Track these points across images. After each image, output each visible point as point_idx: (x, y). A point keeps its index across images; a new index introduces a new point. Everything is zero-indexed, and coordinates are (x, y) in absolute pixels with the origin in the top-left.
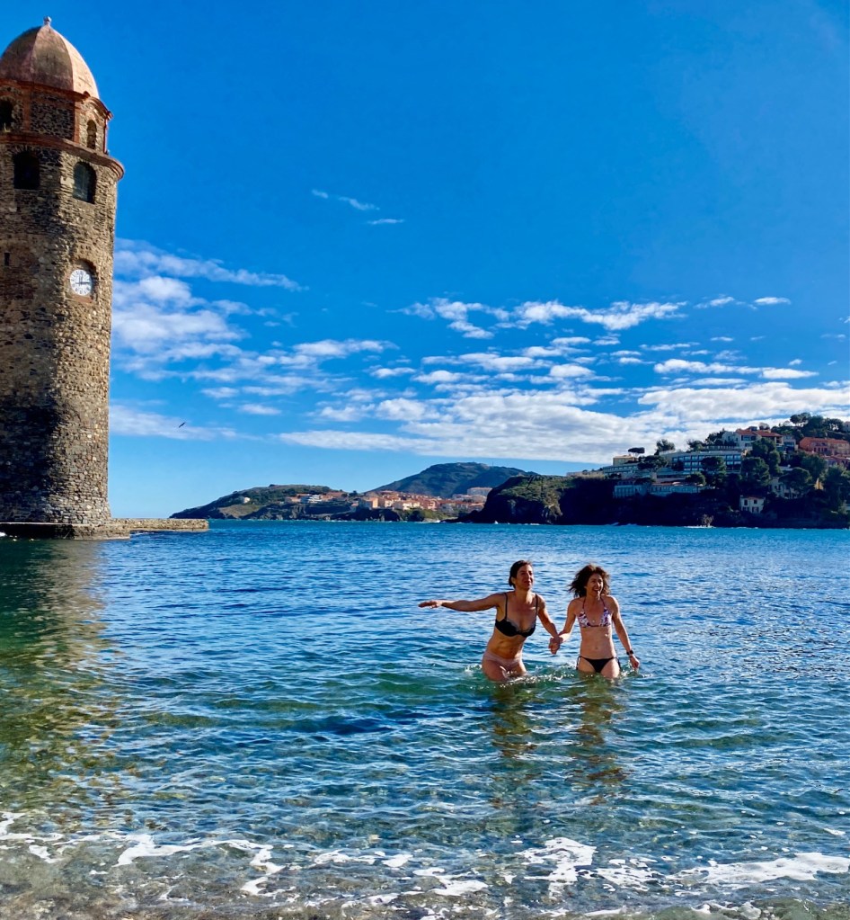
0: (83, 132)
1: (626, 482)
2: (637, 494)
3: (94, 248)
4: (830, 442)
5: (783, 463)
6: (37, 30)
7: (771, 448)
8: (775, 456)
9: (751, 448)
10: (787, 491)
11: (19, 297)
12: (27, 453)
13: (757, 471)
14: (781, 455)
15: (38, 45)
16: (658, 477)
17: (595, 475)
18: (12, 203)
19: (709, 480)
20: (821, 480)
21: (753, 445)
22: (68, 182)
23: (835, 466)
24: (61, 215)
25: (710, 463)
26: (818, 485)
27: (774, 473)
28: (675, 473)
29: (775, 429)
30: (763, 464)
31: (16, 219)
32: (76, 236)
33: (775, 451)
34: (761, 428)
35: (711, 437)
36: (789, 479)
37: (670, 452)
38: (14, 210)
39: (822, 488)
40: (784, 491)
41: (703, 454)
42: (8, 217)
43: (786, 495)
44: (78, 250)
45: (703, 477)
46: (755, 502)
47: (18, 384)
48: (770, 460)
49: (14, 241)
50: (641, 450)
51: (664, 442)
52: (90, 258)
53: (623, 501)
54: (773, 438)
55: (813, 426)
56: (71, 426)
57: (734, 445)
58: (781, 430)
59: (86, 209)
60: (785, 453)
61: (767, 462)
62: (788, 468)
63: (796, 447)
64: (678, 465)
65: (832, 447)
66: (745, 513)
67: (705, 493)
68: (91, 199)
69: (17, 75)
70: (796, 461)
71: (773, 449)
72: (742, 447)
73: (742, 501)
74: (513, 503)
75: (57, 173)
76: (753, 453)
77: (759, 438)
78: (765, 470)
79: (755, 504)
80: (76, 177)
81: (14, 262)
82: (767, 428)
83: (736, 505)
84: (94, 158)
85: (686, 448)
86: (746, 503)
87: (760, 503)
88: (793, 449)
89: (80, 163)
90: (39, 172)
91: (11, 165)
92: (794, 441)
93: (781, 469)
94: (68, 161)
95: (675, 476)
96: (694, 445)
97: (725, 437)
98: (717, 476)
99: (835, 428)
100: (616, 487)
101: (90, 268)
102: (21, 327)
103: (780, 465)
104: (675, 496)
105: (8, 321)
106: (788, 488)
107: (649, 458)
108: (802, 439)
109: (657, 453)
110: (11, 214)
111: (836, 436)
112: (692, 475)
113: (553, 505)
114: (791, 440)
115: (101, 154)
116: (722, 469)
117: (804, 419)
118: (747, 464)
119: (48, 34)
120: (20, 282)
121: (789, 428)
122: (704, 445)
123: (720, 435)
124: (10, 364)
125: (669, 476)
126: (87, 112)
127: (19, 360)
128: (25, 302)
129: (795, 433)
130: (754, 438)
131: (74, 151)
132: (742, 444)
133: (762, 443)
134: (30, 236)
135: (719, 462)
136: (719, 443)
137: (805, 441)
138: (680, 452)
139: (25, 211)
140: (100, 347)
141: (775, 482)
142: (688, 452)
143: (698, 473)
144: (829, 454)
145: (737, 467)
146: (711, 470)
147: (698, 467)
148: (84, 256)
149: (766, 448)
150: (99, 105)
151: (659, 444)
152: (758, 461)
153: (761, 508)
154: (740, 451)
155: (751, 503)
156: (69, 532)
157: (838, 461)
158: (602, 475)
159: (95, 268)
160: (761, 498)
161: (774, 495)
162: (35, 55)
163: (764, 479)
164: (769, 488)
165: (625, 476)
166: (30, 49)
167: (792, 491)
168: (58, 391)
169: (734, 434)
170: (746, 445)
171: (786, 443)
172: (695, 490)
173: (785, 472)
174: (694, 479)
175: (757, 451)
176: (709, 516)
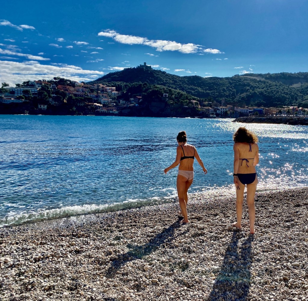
4: (68, 87)
5: (53, 93)
7: (48, 88)
8: (50, 91)
9: (40, 88)
10: (55, 103)
13: (44, 96)
14: (52, 90)
16: (5, 96)
19: (26, 98)
20: (66, 99)
21: (41, 86)
23: (71, 95)
25: (26, 92)
26: (65, 101)
27: (50, 97)
29: (48, 82)
30: (46, 93)
33: (50, 89)
34: (43, 81)
35: (24, 83)
36: (54, 99)
37: (7, 87)
39: (66, 102)
40: (54, 103)
41: (22, 89)
43: (54, 104)
45: (24, 97)
46: (44, 106)
48: (48, 92)
51: (5, 83)
54: (48, 84)
55: (62, 82)
57: (34, 86)
58: (51, 82)
60: (53, 90)
61: (47, 93)
62: (54, 95)
63: (56, 88)
64: (12, 92)
65: (68, 89)
66: (41, 109)
67: (24, 102)
70: (57, 92)
71: (49, 88)
72: (37, 87)
73: (39, 106)
77: (43, 84)
78: (47, 95)
82: (46, 81)
83: (37, 107)
85: (15, 86)
86: (40, 106)
87: (46, 107)
88: (55, 89)
92: (56, 86)
93: (52, 95)
95: (12, 96)
96: (18, 85)
97: (30, 83)
98: (28, 96)
99: (69, 82)
103: (52, 94)
104: (13, 104)
106: (55, 102)
108: (58, 85)
109: (2, 87)
111: (68, 85)
112: (19, 96)
114: (54, 85)
116: (30, 94)
117: (58, 79)
118: (40, 93)
121: (53, 81)
122: (22, 85)
123: (28, 82)
125: (9, 96)
129: (55, 83)
130: (41, 84)
133: (44, 86)
135: (29, 92)
136: (28, 85)
137: (60, 86)
138: (12, 88)
141: (51, 100)
142: (16, 88)
143: (21, 95)
144: (68, 91)
145: (36, 94)
146: (26, 94)
147: (21, 93)
149: (46, 88)
151: (3, 84)
152: (44, 92)
153: (46, 108)
154: (37, 88)
155: (42, 106)
157: (70, 93)
160: (46, 105)
161: (50, 104)
163: (47, 98)
164: (49, 101)
167: (57, 103)
169: (34, 82)
170: (38, 86)
171: (53, 87)
172: (21, 101)
173: (53, 96)
174: (20, 98)
175: (43, 88)
176: (27, 111)
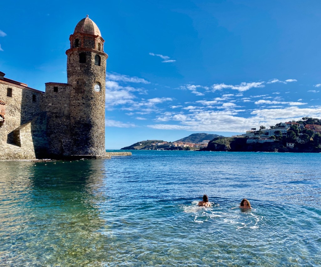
0: (97, 46)
1: (250, 139)
2: (254, 142)
3: (100, 78)
4: (315, 126)
5: (300, 132)
6: (85, 19)
7: (296, 128)
8: (297, 130)
9: (290, 128)
10: (301, 141)
11: (81, 93)
12: (84, 136)
13: (292, 135)
14: (299, 130)
15: (85, 23)
16: (261, 137)
17: (241, 137)
18: (79, 67)
19: (277, 138)
20: (312, 137)
21: (290, 127)
22: (93, 60)
23: (317, 133)
24: (92, 69)
25: (277, 132)
26: (311, 139)
27: (297, 135)
28: (265, 136)
29: (297, 122)
30: (294, 133)
31: (80, 71)
32: (96, 75)
33: (298, 129)
34: (293, 122)
35: (277, 125)
36: (302, 137)
37: (264, 129)
38: (80, 69)
39: (312, 140)
40: (300, 141)
41: (274, 130)
42: (78, 71)
43: (301, 142)
44: (96, 79)
45: (275, 137)
46: (291, 144)
47: (81, 117)
48: (296, 131)
49: (80, 77)
50: (255, 129)
51: (262, 126)
52: (99, 81)
53: (250, 144)
54: (297, 125)
55: (310, 121)
56: (95, 128)
57: (285, 127)
58: (299, 122)
59: (98, 68)
60: (300, 129)
61: (295, 132)
62: (302, 134)
63: (304, 127)
64: (267, 134)
65: (316, 127)
66: (288, 148)
67: (275, 142)
68: (99, 65)
69: (80, 32)
70: (304, 131)
71: (297, 128)
72: (287, 128)
73: (287, 144)
74: (216, 145)
75: (90, 58)
76: (290, 129)
77: (292, 125)
78: (294, 134)
79: (291, 145)
80: (95, 59)
81: (80, 83)
82: (295, 122)
83: (285, 146)
84: (100, 53)
86: (288, 145)
87: (293, 145)
88: (303, 128)
89: (96, 55)
90: (86, 58)
91: (79, 57)
92: (303, 125)
93: (300, 134)
94: (93, 55)
95: (266, 137)
96: (272, 127)
97: (281, 125)
98: (279, 137)
99: (316, 121)
100: (247, 140)
101: (99, 84)
102: (81, 101)
103: (299, 133)
104: (266, 143)
105: (78, 100)
106: (302, 140)
107: (257, 131)
108: (306, 125)
109: (260, 130)
110: (79, 70)
111: (315, 123)
112: (271, 137)
113: (228, 146)
114: (302, 125)
115: (102, 52)
116: (281, 134)
117: (307, 119)
118: (289, 133)
119: (88, 20)
120: (81, 89)
121: (302, 122)
122: (275, 127)
123: (280, 124)
124: (79, 111)
125: (264, 137)
126: (98, 41)
127: (81, 110)
128: (83, 94)
129: (304, 123)
130: (291, 125)
131: (95, 52)
132: (287, 127)
134: (84, 76)
135: (280, 132)
136: (280, 126)
137: (307, 125)
138: (267, 129)
139: (82, 69)
140: (102, 106)
141: (298, 138)
142: (270, 129)
143: (273, 136)
144: (315, 129)
145: (285, 134)
146: (277, 135)
147: (273, 134)
148: (98, 81)
149: (295, 128)
150: (101, 39)
151: (260, 127)
152: (292, 132)
153: (293, 146)
154: (286, 129)
155: (290, 144)
156: (95, 158)
157: (317, 131)
158: (243, 137)
159: (101, 84)
160: (293, 143)
161: (297, 142)
162: (84, 26)
163: (294, 137)
164: (296, 140)
165: (250, 137)
166: (83, 24)
167: (303, 141)
168: (92, 118)
169: (284, 124)
170: (288, 127)
171: (301, 126)
172: (272, 141)
173: (301, 135)
174: (272, 138)
175: (292, 129)
176: (277, 149)
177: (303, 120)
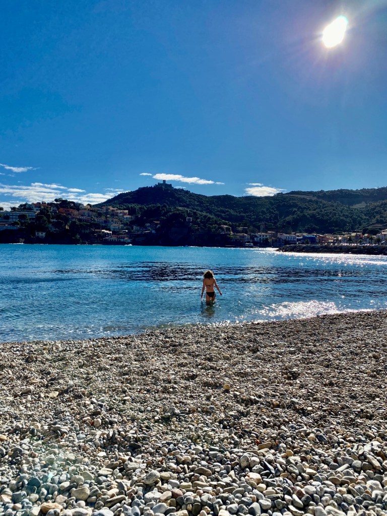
4: (71, 210)
5: (53, 218)
7: (48, 212)
8: (49, 215)
9: (39, 211)
13: (42, 221)
14: (52, 215)
19: (22, 224)
20: (68, 225)
21: (40, 210)
23: (74, 220)
25: (22, 217)
26: (67, 227)
27: (50, 222)
28: (4, 220)
29: (48, 204)
30: (45, 218)
33: (50, 213)
34: (43, 203)
35: (21, 206)
36: (54, 224)
37: (2, 211)
39: (68, 228)
40: (54, 229)
41: (18, 213)
43: (55, 231)
45: (19, 222)
46: (42, 234)
48: (48, 216)
54: (48, 207)
55: (64, 204)
57: (32, 210)
58: (51, 204)
62: (55, 220)
63: (57, 212)
64: (7, 217)
65: (71, 212)
66: (38, 237)
67: (20, 229)
70: (58, 217)
72: (35, 211)
73: (37, 233)
76: (41, 213)
77: (42, 207)
78: (46, 221)
79: (42, 235)
82: (45, 203)
83: (34, 235)
85: (10, 210)
87: (44, 234)
93: (52, 220)
95: (6, 222)
96: (14, 209)
97: (27, 206)
98: (25, 222)
99: (72, 205)
104: (6, 231)
108: (59, 208)
111: (71, 208)
112: (14, 222)
114: (55, 209)
116: (27, 220)
117: (60, 201)
118: (38, 218)
121: (54, 204)
122: (18, 209)
123: (25, 205)
125: (3, 222)
129: (56, 205)
130: (40, 207)
132: (35, 209)
133: (43, 208)
135: (26, 216)
136: (24, 208)
137: (61, 209)
138: (6, 211)
141: (50, 225)
142: (11, 212)
143: (17, 221)
144: (70, 215)
145: (33, 219)
146: (22, 220)
147: (16, 218)
149: (46, 212)
152: (43, 217)
153: (44, 237)
154: (35, 212)
155: (40, 234)
157: (74, 218)
160: (44, 232)
161: (50, 231)
163: (46, 224)
164: (48, 228)
167: (57, 229)
169: (31, 205)
170: (37, 210)
171: (53, 210)
172: (15, 228)
173: (54, 222)
174: (15, 224)
176: (23, 239)
177: (55, 202)
